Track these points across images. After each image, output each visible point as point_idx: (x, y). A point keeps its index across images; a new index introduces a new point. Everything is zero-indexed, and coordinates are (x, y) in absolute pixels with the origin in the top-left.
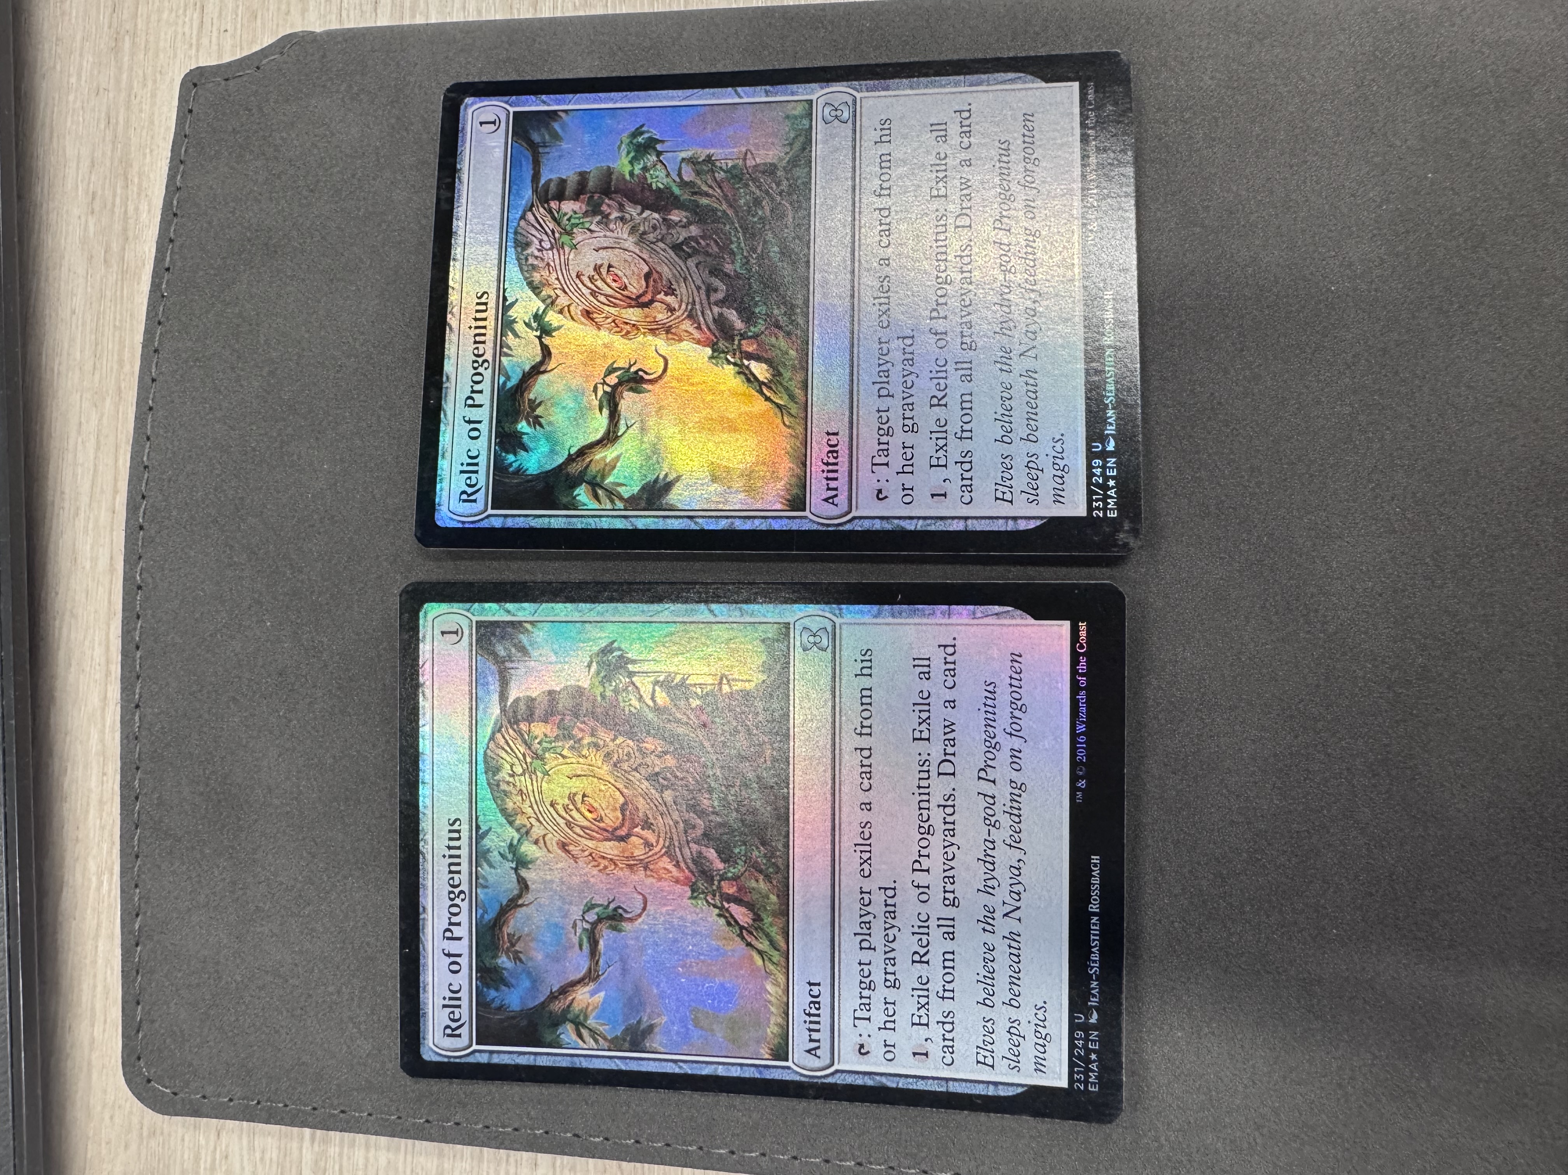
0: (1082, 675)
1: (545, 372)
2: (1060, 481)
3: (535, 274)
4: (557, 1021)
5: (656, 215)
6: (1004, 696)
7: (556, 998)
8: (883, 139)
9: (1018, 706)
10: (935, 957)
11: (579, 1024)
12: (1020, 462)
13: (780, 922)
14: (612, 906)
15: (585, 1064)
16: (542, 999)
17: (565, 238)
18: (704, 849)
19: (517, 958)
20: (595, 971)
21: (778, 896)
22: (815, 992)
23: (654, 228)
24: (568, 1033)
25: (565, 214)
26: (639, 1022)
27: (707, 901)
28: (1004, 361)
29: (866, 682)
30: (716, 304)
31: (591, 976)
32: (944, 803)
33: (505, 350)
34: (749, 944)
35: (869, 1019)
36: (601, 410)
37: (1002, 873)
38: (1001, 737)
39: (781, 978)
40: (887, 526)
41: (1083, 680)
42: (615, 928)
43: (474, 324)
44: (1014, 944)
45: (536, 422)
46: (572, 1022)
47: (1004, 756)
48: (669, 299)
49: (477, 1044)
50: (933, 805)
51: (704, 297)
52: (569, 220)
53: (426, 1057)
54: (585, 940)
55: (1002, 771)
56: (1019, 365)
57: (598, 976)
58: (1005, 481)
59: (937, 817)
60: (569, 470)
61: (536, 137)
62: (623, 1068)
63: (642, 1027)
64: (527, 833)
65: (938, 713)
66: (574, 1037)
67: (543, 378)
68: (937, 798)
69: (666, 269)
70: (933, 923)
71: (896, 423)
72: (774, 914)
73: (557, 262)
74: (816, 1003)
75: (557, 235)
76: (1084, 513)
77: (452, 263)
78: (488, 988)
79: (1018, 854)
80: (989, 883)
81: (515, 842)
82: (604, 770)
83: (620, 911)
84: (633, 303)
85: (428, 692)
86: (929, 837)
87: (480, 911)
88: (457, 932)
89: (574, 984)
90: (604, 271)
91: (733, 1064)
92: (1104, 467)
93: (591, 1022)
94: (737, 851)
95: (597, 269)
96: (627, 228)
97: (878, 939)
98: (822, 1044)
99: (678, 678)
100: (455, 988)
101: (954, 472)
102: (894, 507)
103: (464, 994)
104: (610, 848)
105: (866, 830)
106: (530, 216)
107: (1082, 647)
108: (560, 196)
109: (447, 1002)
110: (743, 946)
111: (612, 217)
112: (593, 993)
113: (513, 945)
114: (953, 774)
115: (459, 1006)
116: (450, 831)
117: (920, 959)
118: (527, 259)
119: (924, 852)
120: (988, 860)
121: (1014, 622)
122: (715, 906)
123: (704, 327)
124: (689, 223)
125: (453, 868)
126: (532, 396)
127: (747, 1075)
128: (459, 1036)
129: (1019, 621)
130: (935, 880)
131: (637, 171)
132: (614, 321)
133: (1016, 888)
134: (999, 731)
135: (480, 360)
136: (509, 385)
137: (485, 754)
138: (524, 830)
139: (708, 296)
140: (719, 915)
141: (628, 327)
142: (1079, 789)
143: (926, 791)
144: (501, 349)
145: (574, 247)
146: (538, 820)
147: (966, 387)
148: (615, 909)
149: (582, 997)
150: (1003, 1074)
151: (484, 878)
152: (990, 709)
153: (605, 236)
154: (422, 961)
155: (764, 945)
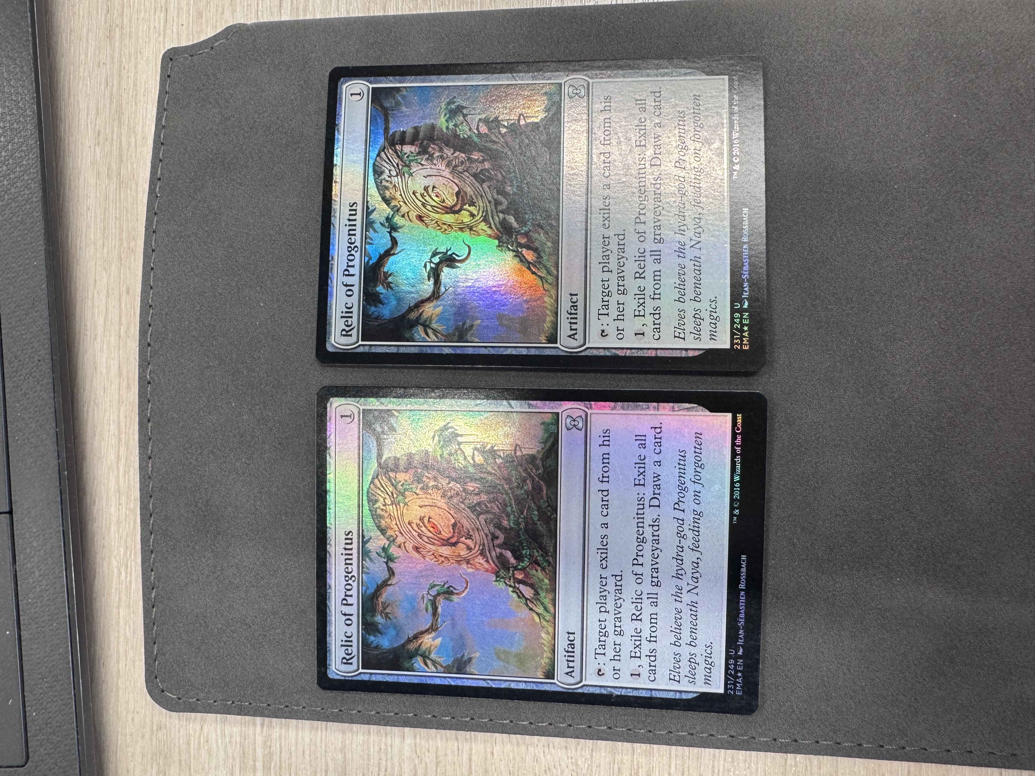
0: (738, 446)
1: (394, 254)
2: (714, 326)
3: (387, 192)
4: (412, 655)
5: (463, 155)
6: (690, 458)
7: (411, 641)
8: (606, 108)
9: (699, 465)
10: (645, 617)
11: (425, 657)
12: (689, 314)
13: (550, 596)
14: (446, 586)
15: (429, 681)
16: (402, 642)
17: (406, 169)
18: (504, 551)
19: (387, 616)
20: (436, 625)
21: (549, 580)
22: (572, 638)
23: (462, 163)
24: (418, 662)
25: (406, 154)
26: (463, 656)
27: (505, 583)
28: (681, 252)
29: (605, 449)
30: (502, 212)
31: (433, 628)
32: (652, 524)
33: (368, 240)
34: (531, 609)
35: (604, 654)
36: (429, 279)
37: (688, 566)
38: (688, 484)
39: (551, 630)
40: (608, 353)
41: (738, 449)
42: (447, 599)
43: (348, 223)
44: (693, 609)
45: (388, 286)
46: (421, 655)
47: (690, 495)
48: (472, 209)
49: (362, 668)
50: (646, 525)
51: (493, 207)
52: (408, 157)
53: (331, 676)
54: (429, 607)
55: (689, 504)
56: (690, 253)
57: (437, 628)
58: (681, 326)
59: (648, 532)
60: (410, 316)
61: (387, 104)
62: (453, 684)
63: (464, 659)
64: (394, 540)
65: (651, 470)
66: (423, 665)
67: (392, 259)
68: (648, 521)
69: (469, 189)
70: (644, 596)
71: (613, 288)
72: (547, 591)
73: (400, 184)
74: (572, 645)
75: (400, 167)
76: (728, 346)
77: (334, 184)
78: (369, 634)
79: (698, 555)
80: (680, 572)
81: (386, 546)
82: (442, 503)
83: (451, 589)
84: (449, 210)
85: (333, 454)
86: (643, 544)
87: (364, 588)
88: (350, 600)
89: (422, 633)
90: (430, 189)
91: (520, 681)
92: (741, 318)
93: (433, 656)
94: (524, 552)
95: (426, 189)
96: (445, 163)
97: (610, 606)
98: (575, 669)
99: (489, 447)
100: (349, 634)
101: (649, 320)
102: (612, 342)
103: (354, 639)
104: (446, 551)
105: (604, 540)
106: (383, 154)
107: (738, 429)
108: (403, 142)
109: (344, 643)
110: (528, 611)
111: (435, 156)
112: (434, 639)
113: (385, 609)
114: (659, 506)
115: (351, 646)
116: (346, 539)
117: (636, 618)
118: (381, 182)
119: (640, 553)
120: (679, 559)
121: (697, 413)
122: (510, 586)
123: (493, 226)
124: (483, 161)
125: (348, 562)
126: (386, 269)
127: (529, 688)
128: (351, 664)
129: (701, 413)
130: (646, 571)
131: (451, 126)
132: (436, 222)
133: (695, 575)
134: (687, 480)
135: (353, 246)
136: (371, 263)
137: (368, 492)
138: (391, 539)
139: (496, 208)
140: (513, 592)
141: (445, 227)
142: (735, 515)
143: (642, 516)
144: (366, 240)
145: (411, 175)
146: (401, 533)
147: (657, 267)
148: (448, 588)
149: (428, 641)
150: (685, 686)
151: (367, 568)
152: (682, 467)
153: (431, 168)
154: (328, 618)
155: (540, 610)
